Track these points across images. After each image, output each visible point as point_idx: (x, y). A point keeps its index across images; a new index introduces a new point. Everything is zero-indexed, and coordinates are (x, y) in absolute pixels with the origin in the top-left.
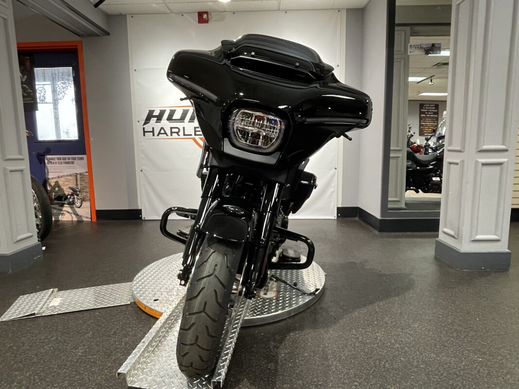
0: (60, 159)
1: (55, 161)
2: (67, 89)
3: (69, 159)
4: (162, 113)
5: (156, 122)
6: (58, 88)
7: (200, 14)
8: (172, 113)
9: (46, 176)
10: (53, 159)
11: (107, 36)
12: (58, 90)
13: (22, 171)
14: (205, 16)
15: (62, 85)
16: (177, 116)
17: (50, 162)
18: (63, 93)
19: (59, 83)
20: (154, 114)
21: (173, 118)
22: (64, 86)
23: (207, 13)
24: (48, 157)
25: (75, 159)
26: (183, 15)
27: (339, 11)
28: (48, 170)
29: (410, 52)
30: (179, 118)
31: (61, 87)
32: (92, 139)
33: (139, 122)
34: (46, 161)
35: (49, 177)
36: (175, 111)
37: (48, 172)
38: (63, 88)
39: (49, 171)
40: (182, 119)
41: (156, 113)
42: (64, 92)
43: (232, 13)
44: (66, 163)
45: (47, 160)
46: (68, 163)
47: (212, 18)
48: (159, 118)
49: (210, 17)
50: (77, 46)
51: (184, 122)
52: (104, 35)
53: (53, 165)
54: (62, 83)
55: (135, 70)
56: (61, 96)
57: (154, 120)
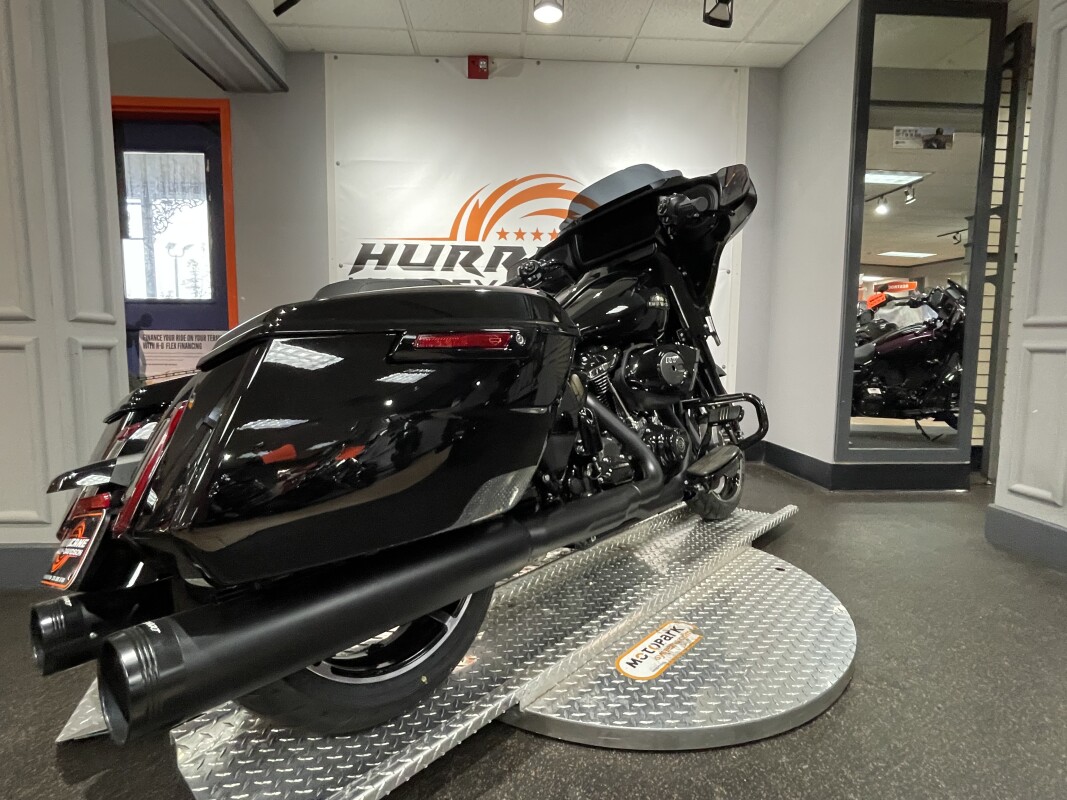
0: (172, 338)
1: (160, 343)
2: (173, 214)
3: (191, 337)
4: (390, 250)
5: (376, 269)
6: (155, 212)
7: (473, 60)
8: (410, 250)
9: (141, 373)
10: (155, 338)
11: (283, 94)
12: (156, 215)
13: (109, 349)
14: (482, 64)
15: (163, 205)
16: (420, 257)
17: (149, 344)
18: (165, 222)
19: (158, 201)
20: (373, 252)
21: (412, 261)
22: (167, 208)
23: (485, 58)
24: (146, 332)
25: (203, 338)
26: (437, 61)
27: (736, 71)
28: (144, 360)
29: (897, 143)
30: (423, 261)
31: (161, 210)
32: (243, 298)
33: (341, 266)
34: (141, 342)
35: (147, 374)
36: (415, 246)
37: (145, 364)
38: (166, 212)
39: (147, 362)
40: (430, 264)
41: (378, 250)
42: (166, 219)
43: (535, 62)
44: (184, 346)
45: (143, 339)
46: (189, 346)
47: (496, 68)
48: (383, 260)
49: (491, 66)
50: (218, 109)
51: (432, 270)
52: (276, 91)
53: (155, 350)
54: (164, 202)
55: (338, 164)
56: (160, 226)
57: (371, 264)
